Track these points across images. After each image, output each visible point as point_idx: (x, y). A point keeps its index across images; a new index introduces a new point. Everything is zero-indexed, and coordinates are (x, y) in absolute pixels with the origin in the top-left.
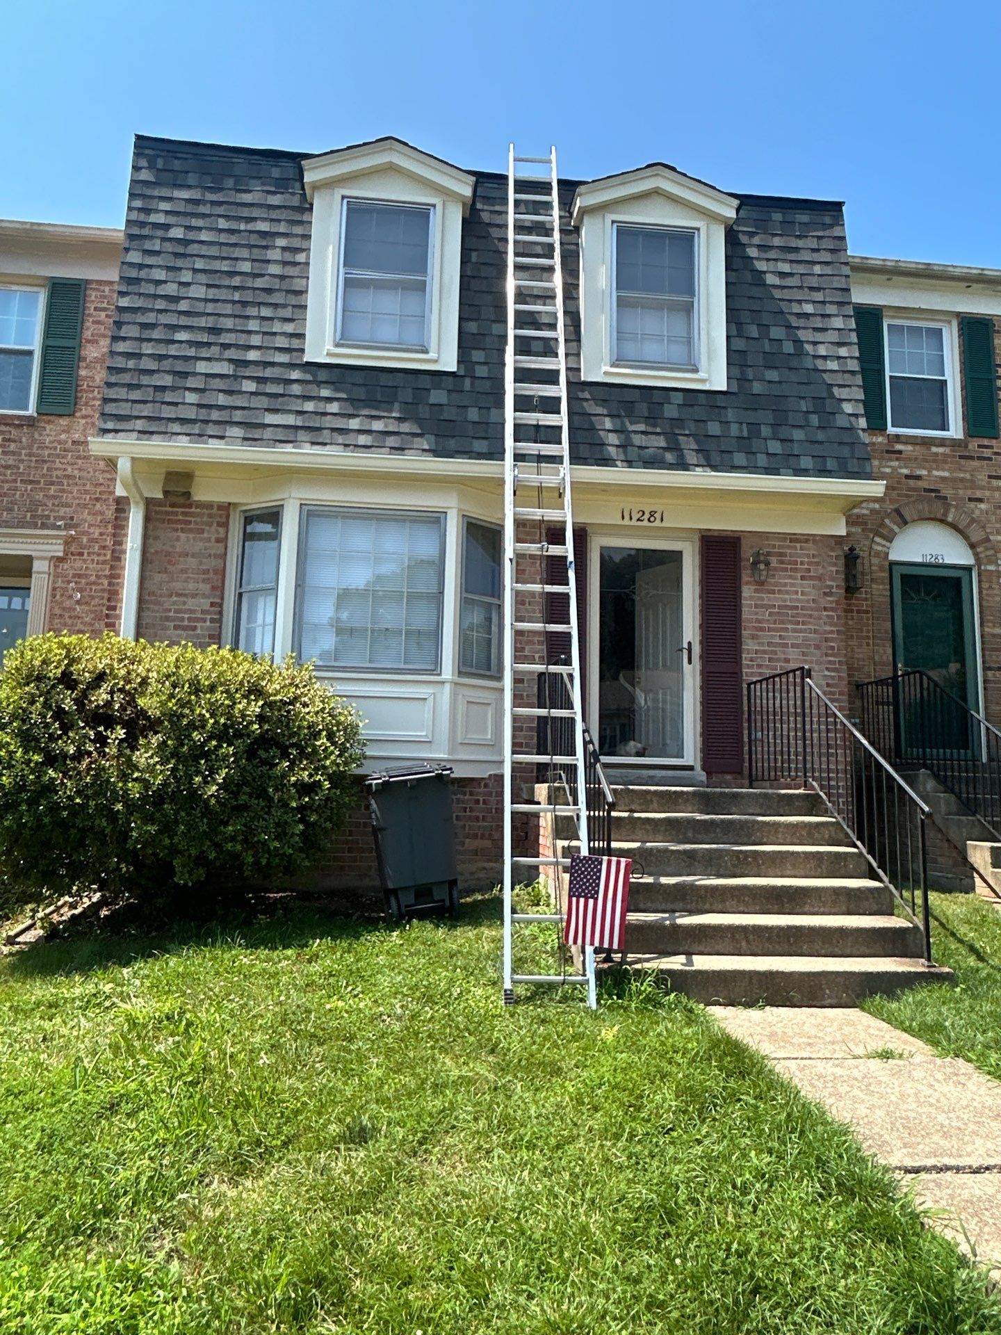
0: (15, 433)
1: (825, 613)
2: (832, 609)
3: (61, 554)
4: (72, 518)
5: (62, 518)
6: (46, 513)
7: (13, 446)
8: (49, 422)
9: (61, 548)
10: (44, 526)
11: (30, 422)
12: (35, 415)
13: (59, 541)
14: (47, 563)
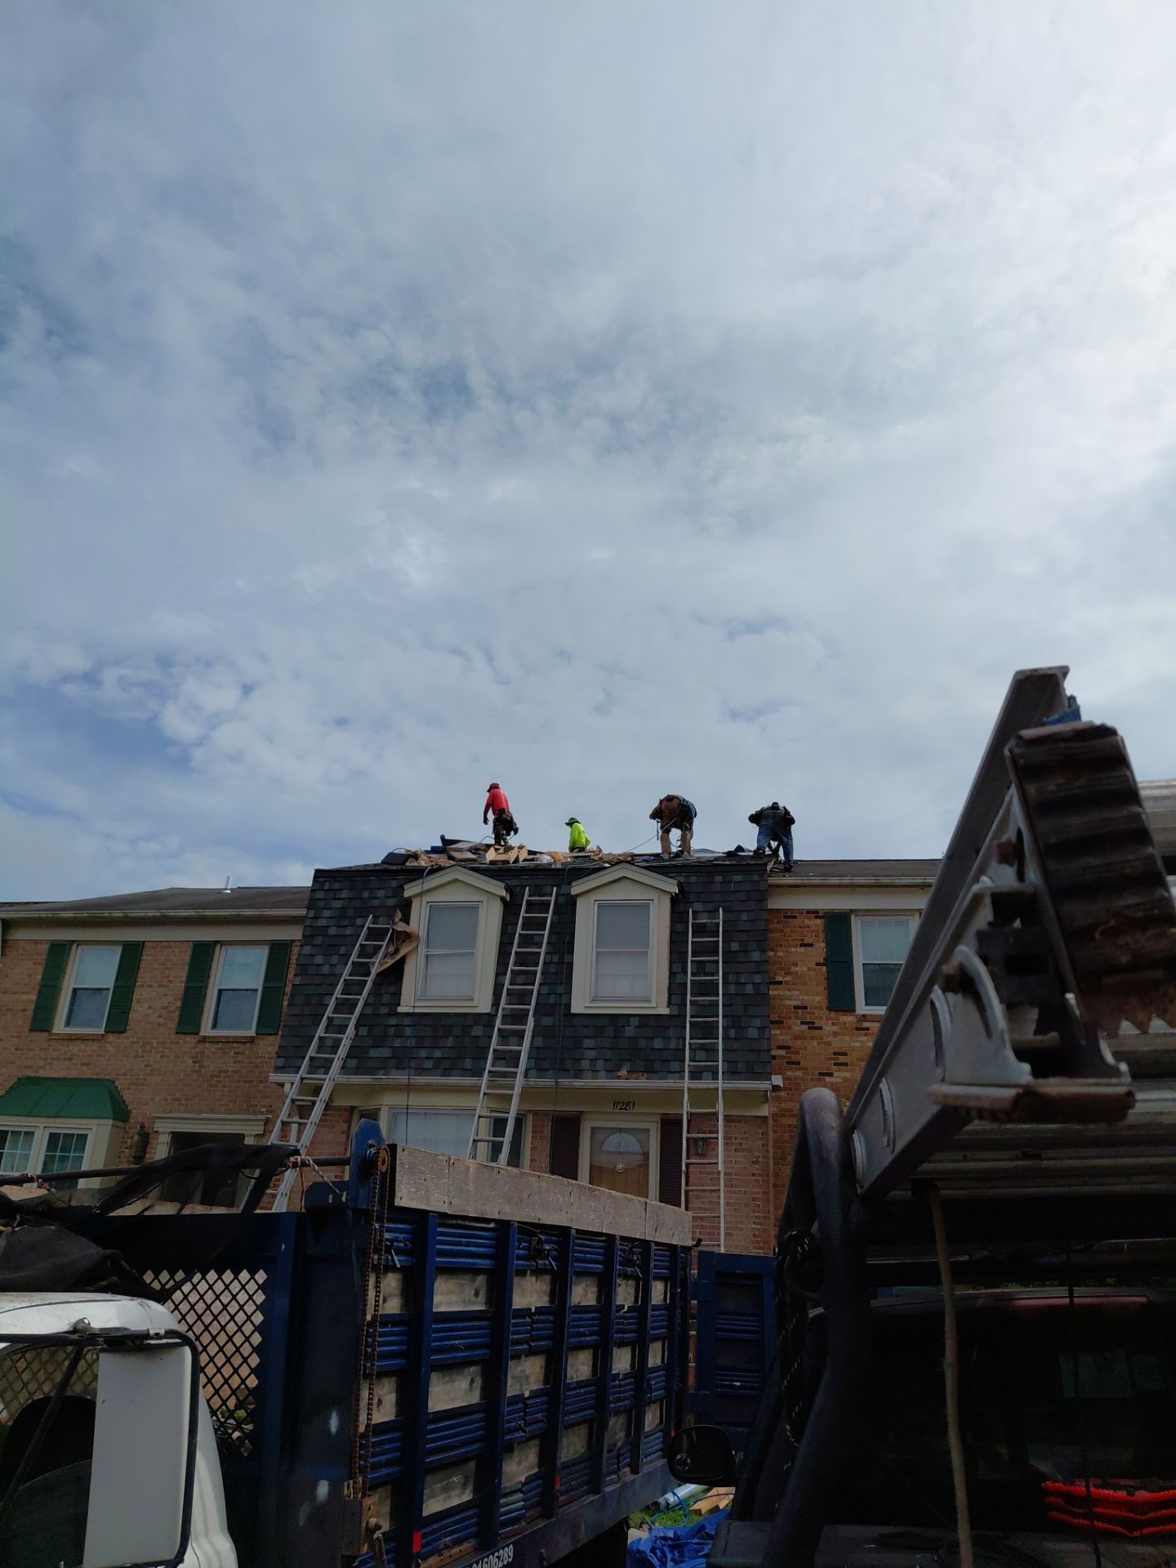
0: (241, 1048)
1: (752, 1178)
2: (759, 1175)
3: (262, 1132)
4: (271, 1106)
5: (264, 1107)
6: (256, 1103)
7: (240, 1058)
8: (262, 1040)
9: (262, 1127)
10: (254, 1112)
11: (251, 1040)
12: (255, 1035)
13: (261, 1123)
14: (253, 1138)
